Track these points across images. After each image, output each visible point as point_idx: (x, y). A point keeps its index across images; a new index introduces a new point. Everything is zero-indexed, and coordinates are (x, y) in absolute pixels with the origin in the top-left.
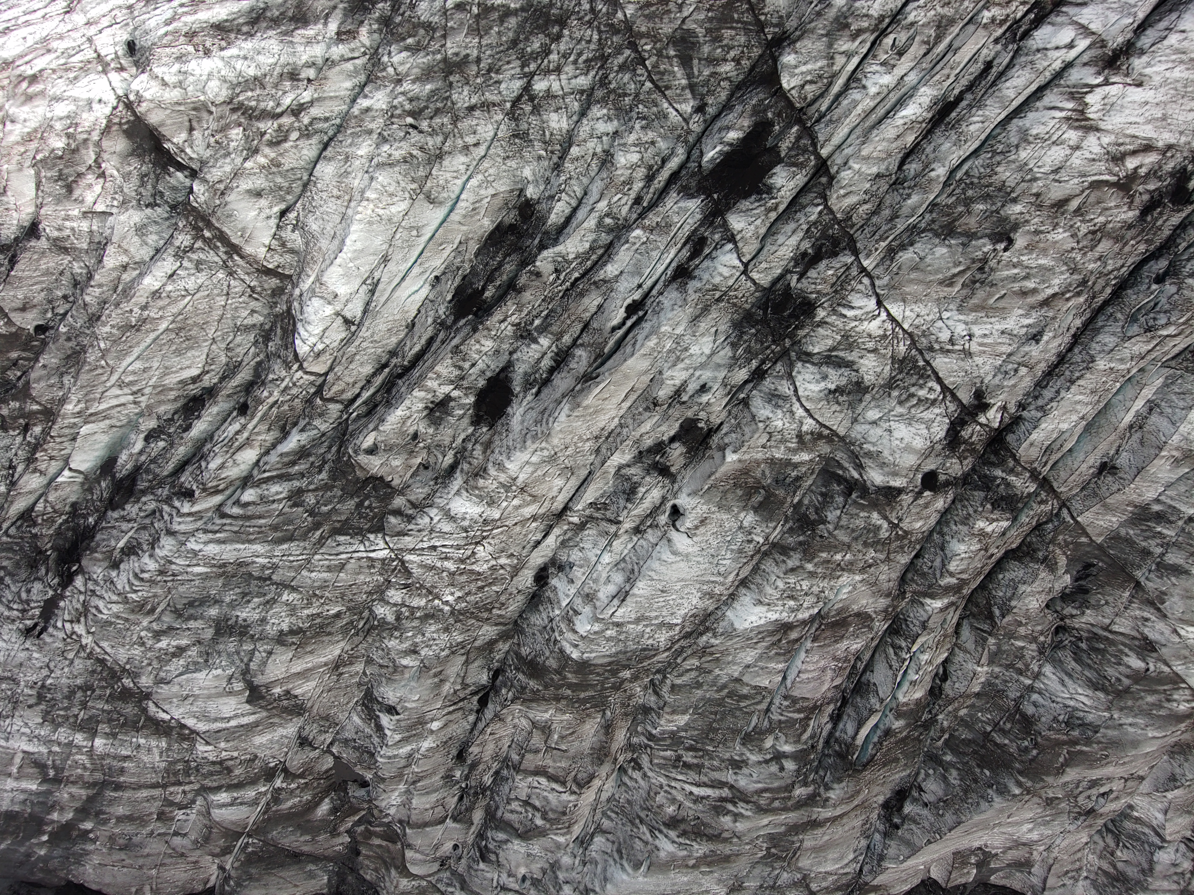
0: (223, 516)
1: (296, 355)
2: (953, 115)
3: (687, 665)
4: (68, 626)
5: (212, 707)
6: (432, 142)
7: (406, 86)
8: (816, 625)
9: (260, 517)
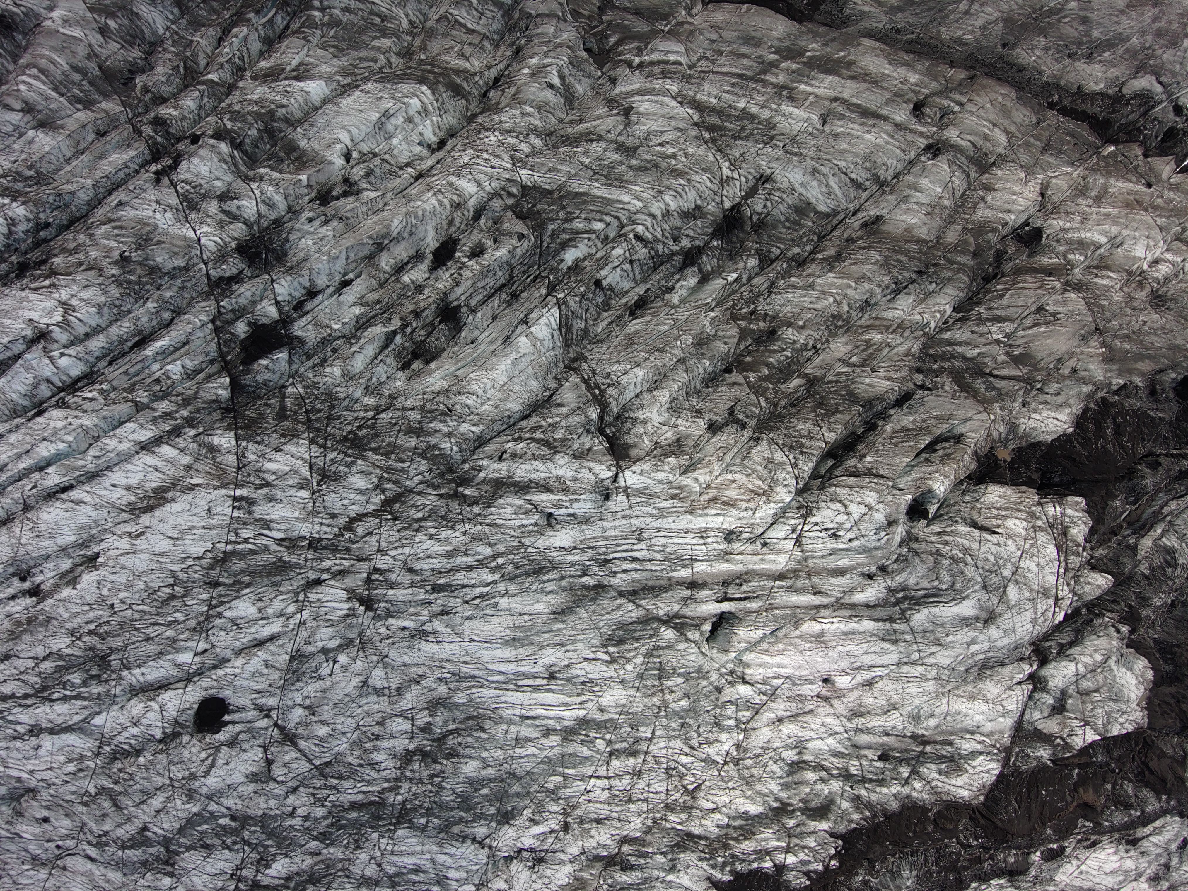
0: (617, 218)
1: (559, 308)
2: (137, 339)
3: (363, 71)
4: (736, 176)
5: (656, 108)
6: (441, 399)
7: (446, 430)
8: (281, 77)
9: (593, 211)
